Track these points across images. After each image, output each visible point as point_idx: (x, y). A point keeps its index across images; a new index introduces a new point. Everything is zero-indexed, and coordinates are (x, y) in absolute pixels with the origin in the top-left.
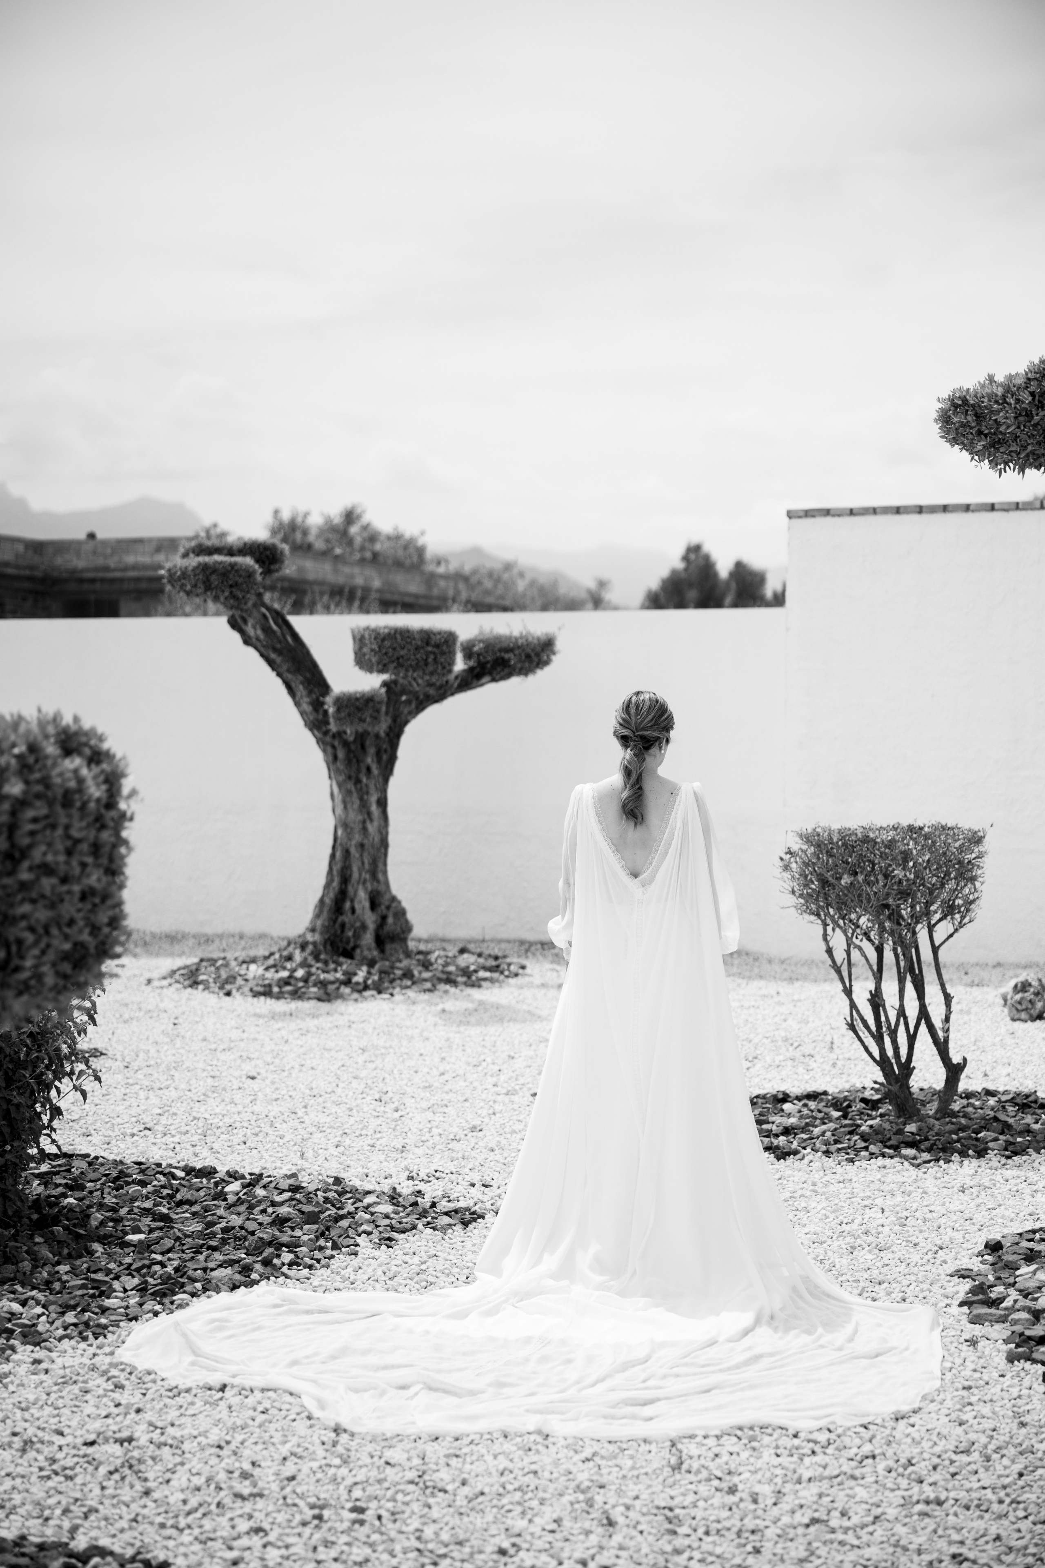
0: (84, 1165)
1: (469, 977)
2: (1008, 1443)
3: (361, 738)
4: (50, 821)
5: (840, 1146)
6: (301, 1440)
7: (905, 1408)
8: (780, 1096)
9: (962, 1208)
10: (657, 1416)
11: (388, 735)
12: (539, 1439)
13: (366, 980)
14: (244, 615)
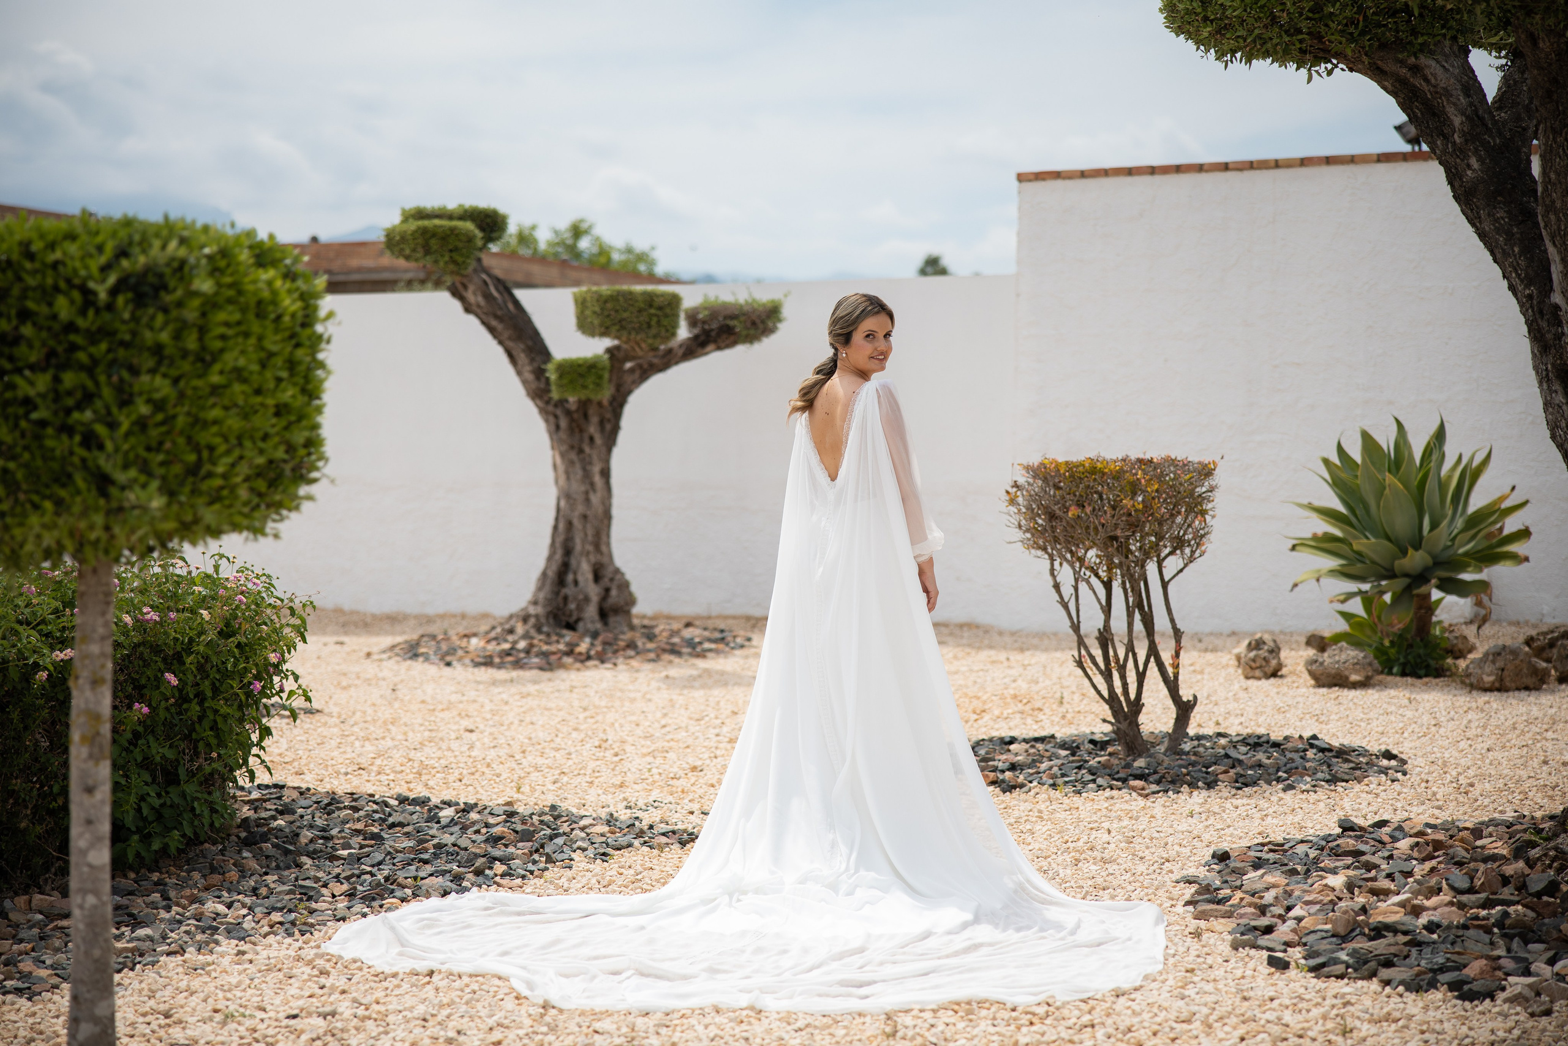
0: (295, 794)
1: (694, 648)
2: (1230, 1013)
3: (584, 405)
4: (243, 328)
5: (1067, 779)
6: (508, 1014)
7: (1126, 986)
8: (1008, 739)
9: (1190, 829)
10: (872, 995)
11: (611, 403)
12: (752, 1014)
13: (589, 650)
14: (465, 281)
